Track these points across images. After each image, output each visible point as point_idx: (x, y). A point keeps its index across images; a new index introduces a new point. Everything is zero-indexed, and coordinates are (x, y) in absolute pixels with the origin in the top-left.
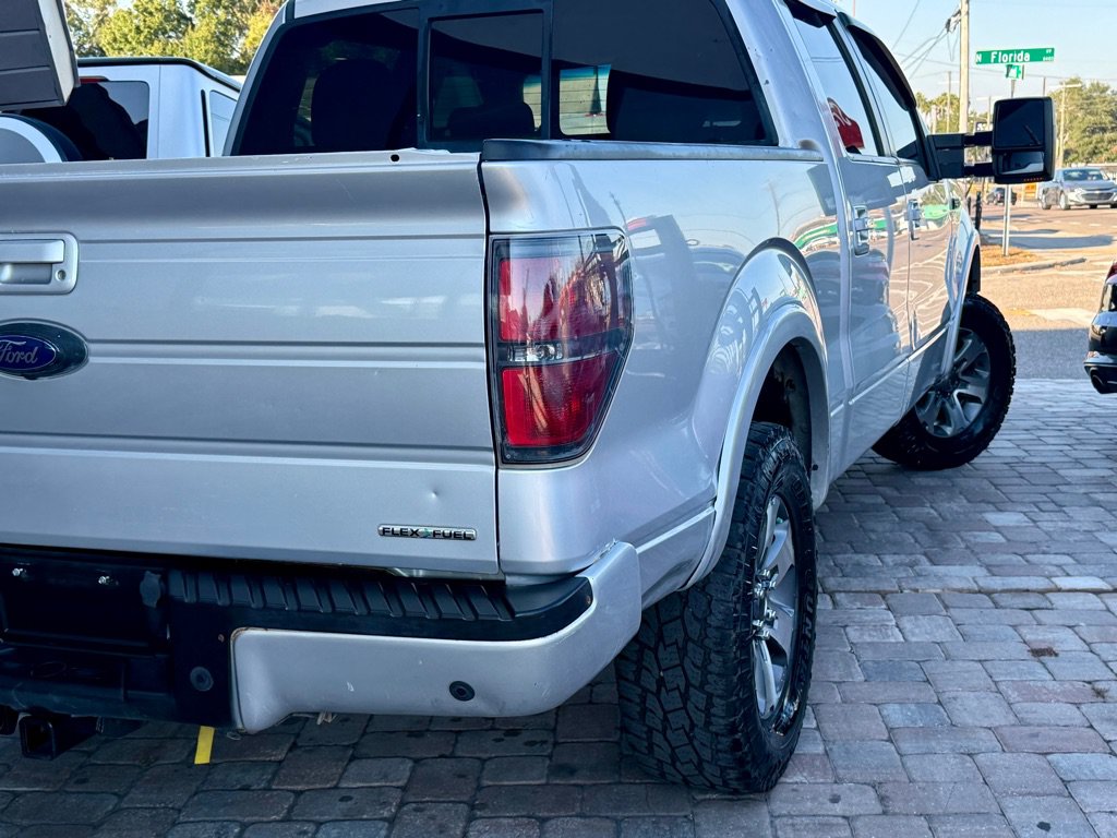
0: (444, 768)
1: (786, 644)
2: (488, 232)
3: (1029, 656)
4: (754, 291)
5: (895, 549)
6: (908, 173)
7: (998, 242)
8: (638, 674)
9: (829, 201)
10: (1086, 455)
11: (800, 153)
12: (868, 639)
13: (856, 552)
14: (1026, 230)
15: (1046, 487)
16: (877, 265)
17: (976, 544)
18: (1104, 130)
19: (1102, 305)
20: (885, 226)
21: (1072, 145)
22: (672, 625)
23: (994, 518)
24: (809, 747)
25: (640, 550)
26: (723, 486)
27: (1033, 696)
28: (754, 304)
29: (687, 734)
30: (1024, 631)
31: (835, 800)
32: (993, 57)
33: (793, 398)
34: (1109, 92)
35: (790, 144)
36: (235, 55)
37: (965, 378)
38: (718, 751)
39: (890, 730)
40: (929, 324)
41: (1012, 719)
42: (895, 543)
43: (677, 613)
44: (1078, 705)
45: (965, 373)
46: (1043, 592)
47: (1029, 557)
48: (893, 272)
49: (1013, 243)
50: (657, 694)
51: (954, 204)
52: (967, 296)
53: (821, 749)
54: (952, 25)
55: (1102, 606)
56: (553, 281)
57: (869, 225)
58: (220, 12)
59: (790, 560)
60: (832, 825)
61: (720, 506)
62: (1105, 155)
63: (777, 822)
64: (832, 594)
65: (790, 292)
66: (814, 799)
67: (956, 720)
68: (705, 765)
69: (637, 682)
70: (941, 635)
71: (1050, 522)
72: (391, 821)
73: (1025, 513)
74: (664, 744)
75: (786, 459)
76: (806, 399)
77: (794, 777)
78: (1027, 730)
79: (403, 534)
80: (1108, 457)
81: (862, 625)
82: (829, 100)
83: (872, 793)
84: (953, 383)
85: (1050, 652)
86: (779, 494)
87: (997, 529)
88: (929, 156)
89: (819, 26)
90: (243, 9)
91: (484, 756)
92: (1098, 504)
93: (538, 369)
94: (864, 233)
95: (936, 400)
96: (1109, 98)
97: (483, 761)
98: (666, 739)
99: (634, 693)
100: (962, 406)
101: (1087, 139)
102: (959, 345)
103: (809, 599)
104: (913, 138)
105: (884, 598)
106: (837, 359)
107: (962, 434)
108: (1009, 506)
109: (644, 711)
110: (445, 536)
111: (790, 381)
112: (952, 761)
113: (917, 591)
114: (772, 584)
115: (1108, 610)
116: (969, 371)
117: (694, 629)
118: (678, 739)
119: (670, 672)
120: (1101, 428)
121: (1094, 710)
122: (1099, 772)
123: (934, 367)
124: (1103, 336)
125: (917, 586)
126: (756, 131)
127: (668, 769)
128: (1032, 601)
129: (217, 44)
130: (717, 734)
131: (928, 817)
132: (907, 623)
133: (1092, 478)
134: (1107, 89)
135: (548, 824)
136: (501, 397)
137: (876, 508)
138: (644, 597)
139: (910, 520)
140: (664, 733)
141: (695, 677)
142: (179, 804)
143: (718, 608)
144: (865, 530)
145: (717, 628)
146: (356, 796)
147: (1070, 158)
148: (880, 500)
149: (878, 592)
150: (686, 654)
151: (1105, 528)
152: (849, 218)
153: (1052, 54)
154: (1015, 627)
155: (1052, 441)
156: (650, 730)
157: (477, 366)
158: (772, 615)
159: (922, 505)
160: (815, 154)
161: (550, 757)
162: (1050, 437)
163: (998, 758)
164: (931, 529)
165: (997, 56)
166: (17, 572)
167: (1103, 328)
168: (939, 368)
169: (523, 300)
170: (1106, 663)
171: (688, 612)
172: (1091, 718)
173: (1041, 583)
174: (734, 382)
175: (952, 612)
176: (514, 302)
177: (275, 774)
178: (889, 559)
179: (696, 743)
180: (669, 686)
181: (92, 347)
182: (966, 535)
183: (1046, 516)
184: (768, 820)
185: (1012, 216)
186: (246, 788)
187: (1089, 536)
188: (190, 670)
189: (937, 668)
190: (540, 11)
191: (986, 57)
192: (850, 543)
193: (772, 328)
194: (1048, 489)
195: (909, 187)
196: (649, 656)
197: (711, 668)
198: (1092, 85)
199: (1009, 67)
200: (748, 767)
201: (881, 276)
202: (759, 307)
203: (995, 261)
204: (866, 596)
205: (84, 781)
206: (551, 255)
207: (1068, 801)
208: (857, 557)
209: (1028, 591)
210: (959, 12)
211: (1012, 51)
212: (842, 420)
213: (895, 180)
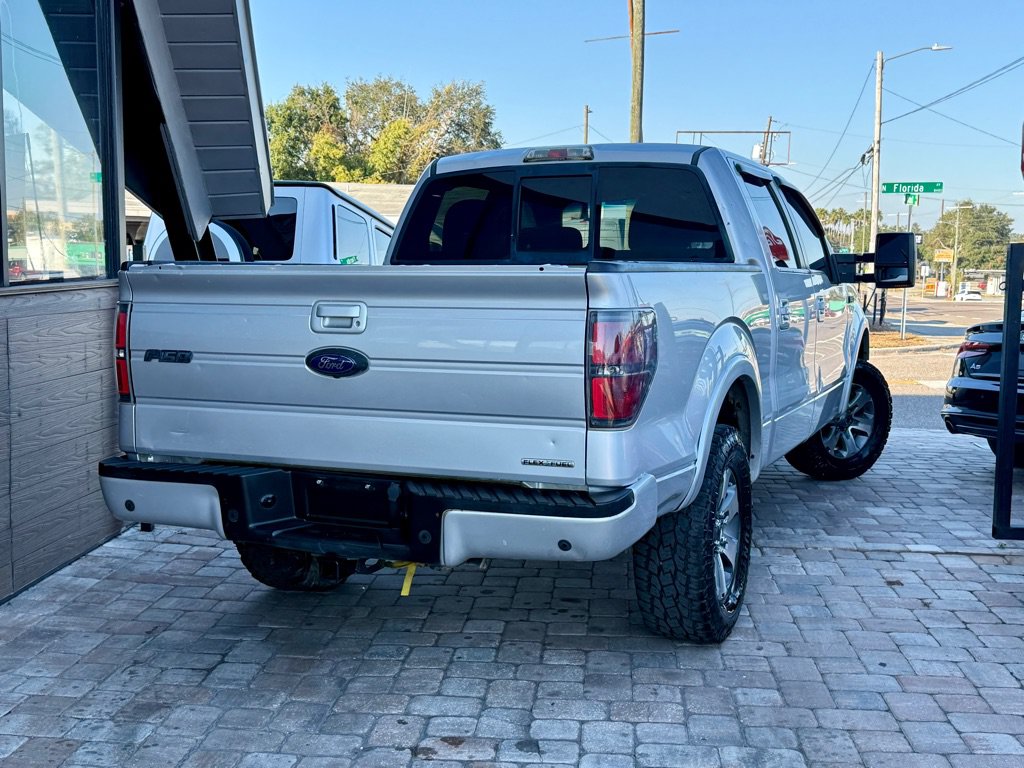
0: (524, 626)
1: (732, 559)
2: (588, 308)
3: (885, 585)
4: (719, 347)
5: (803, 526)
6: (818, 279)
7: (897, 329)
8: (647, 563)
9: (765, 296)
10: (941, 476)
11: (748, 267)
12: (783, 573)
13: (777, 526)
14: (922, 320)
15: (911, 493)
16: (796, 339)
17: (859, 525)
18: (991, 243)
19: (954, 373)
20: (804, 312)
21: (965, 254)
22: (667, 535)
23: (872, 510)
24: (745, 623)
25: (658, 480)
26: (701, 454)
27: (884, 604)
28: (719, 355)
29: (674, 600)
30: (883, 572)
31: (760, 649)
32: (895, 188)
33: (740, 414)
34: (995, 213)
35: (742, 261)
36: (301, 164)
37: (856, 418)
38: (692, 610)
39: (794, 618)
40: (831, 376)
41: (870, 615)
42: (804, 522)
43: (671, 528)
44: (912, 610)
45: (857, 415)
46: (899, 552)
47: (893, 533)
48: (807, 346)
49: (908, 330)
50: (658, 575)
51: (850, 300)
52: (858, 362)
53: (752, 625)
54: (866, 160)
55: (936, 561)
56: (620, 333)
57: (789, 311)
58: (291, 131)
59: (736, 509)
60: (757, 660)
61: (699, 465)
62: (991, 263)
63: (725, 658)
64: (761, 549)
65: (741, 350)
66: (747, 648)
67: (836, 614)
68: (684, 620)
69: (646, 568)
70: (829, 572)
71: (910, 514)
72: (497, 649)
73: (893, 509)
74: (660, 606)
75: (734, 447)
76: (748, 414)
77: (734, 638)
78: (880, 621)
79: (535, 463)
80: (956, 478)
81: (780, 566)
82: (764, 228)
83: (782, 646)
84: (848, 421)
85: (899, 583)
86: (731, 468)
87: (874, 517)
88: (833, 269)
89: (760, 186)
90: (308, 129)
91: (547, 621)
92: (943, 505)
93: (610, 378)
94: (787, 316)
95: (836, 433)
96: (995, 218)
97: (547, 624)
98: (662, 603)
99: (644, 575)
100: (855, 437)
101: (976, 250)
102: (852, 396)
103: (747, 535)
104: (821, 255)
105: (794, 551)
106: (768, 392)
107: (854, 457)
108: (883, 504)
109: (650, 585)
110: (557, 465)
111: (738, 404)
112: (831, 633)
113: (816, 548)
114: (725, 521)
115: (940, 563)
116: (860, 414)
117: (681, 537)
118: (669, 603)
119: (666, 562)
120: (955, 460)
121: (921, 612)
122: (919, 642)
123: (834, 409)
124: (954, 394)
125: (817, 546)
126: (721, 253)
127: (662, 623)
128: (891, 556)
129: (287, 155)
130: (691, 600)
131: (814, 658)
132: (808, 565)
133: (942, 489)
134: (994, 210)
135: (589, 654)
136: (591, 393)
137: (792, 502)
138: (659, 507)
139: (814, 510)
140: (661, 599)
141: (681, 565)
142: (371, 637)
143: (695, 525)
144: (785, 515)
145: (694, 537)
146: (474, 637)
147: (963, 264)
148: (796, 497)
149: (791, 548)
150: (675, 552)
151: (945, 518)
152: (777, 306)
153: (941, 187)
154: (878, 570)
155: (918, 466)
156: (653, 598)
157: (578, 377)
158: (725, 540)
159: (824, 501)
160: (757, 268)
161: (587, 623)
162: (917, 464)
163: (860, 633)
164: (829, 515)
165: (898, 187)
166: (319, 482)
167: (954, 388)
168: (837, 410)
169: (604, 345)
170: (933, 590)
171: (678, 528)
172: (919, 616)
173: (898, 547)
174: (706, 402)
175: (838, 560)
176: (599, 345)
177: (423, 625)
178: (799, 531)
179: (680, 606)
180: (666, 571)
181: (372, 362)
182: (852, 520)
183: (908, 511)
184: (720, 656)
185: (908, 310)
186: (408, 631)
187: (934, 523)
188: (420, 530)
189: (826, 589)
190: (591, 176)
191: (889, 188)
192: (774, 521)
193: (730, 368)
194: (912, 495)
195: (817, 288)
196: (654, 552)
197: (690, 560)
198: (982, 207)
199: (907, 196)
200: (709, 622)
201: (799, 346)
202: (722, 358)
203: (894, 343)
204: (783, 550)
205: (311, 624)
206: (619, 321)
207: (899, 654)
208: (778, 529)
209: (889, 551)
210: (872, 150)
211: (910, 184)
212: (769, 430)
213: (808, 283)
